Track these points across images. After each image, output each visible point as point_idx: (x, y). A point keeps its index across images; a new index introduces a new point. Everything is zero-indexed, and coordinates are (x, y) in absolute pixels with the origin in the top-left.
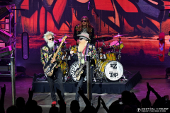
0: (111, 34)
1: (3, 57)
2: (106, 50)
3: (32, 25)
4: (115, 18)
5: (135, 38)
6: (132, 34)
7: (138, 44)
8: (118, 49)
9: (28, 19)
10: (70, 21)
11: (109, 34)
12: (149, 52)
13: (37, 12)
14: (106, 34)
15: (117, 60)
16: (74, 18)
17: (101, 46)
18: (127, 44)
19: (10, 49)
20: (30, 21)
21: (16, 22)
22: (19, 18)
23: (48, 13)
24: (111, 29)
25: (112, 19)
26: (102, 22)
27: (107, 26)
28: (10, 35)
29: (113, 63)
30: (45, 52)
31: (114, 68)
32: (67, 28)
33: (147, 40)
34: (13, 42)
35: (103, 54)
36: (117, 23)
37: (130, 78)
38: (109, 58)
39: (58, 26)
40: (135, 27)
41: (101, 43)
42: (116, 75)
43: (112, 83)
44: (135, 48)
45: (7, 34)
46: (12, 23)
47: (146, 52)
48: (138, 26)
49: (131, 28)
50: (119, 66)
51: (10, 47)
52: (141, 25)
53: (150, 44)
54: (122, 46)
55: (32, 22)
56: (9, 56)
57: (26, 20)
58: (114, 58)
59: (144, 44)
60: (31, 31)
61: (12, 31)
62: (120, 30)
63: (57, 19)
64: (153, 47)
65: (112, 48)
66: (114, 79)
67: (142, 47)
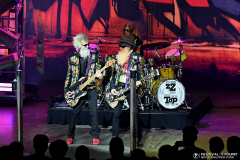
0: (167, 39)
1: (4, 70)
2: (159, 63)
3: (49, 23)
4: (174, 14)
5: (203, 46)
6: (199, 40)
7: (208, 55)
8: (177, 61)
9: (43, 14)
10: (107, 17)
11: (164, 38)
12: (225, 67)
13: (56, 4)
14: (160, 39)
15: (176, 78)
16: (113, 14)
17: (152, 56)
18: (192, 54)
19: (16, 58)
20: (46, 17)
21: (25, 17)
22: (30, 12)
23: (74, 6)
24: (167, 31)
25: (169, 16)
26: (155, 21)
27: (162, 27)
28: (17, 37)
29: (170, 82)
30: (74, 65)
31: (171, 90)
32: (102, 29)
33: (221, 49)
34: (20, 48)
35: (155, 68)
36: (178, 22)
37: (196, 105)
38: (164, 74)
39: (88, 25)
40: (205, 29)
41: (153, 51)
42: (174, 100)
43: (167, 113)
44: (203, 60)
45: (12, 35)
46: (20, 19)
47: (220, 67)
48: (209, 27)
49: (199, 31)
50: (179, 87)
51: (15, 55)
52: (213, 26)
53: (226, 55)
54: (184, 58)
55: (49, 19)
56: (14, 68)
57: (40, 15)
58: (171, 75)
59: (216, 56)
60: (47, 31)
61: (19, 30)
62: (182, 33)
63: (87, 14)
64: (230, 60)
65: (169, 60)
66: (170, 106)
67: (214, 59)
